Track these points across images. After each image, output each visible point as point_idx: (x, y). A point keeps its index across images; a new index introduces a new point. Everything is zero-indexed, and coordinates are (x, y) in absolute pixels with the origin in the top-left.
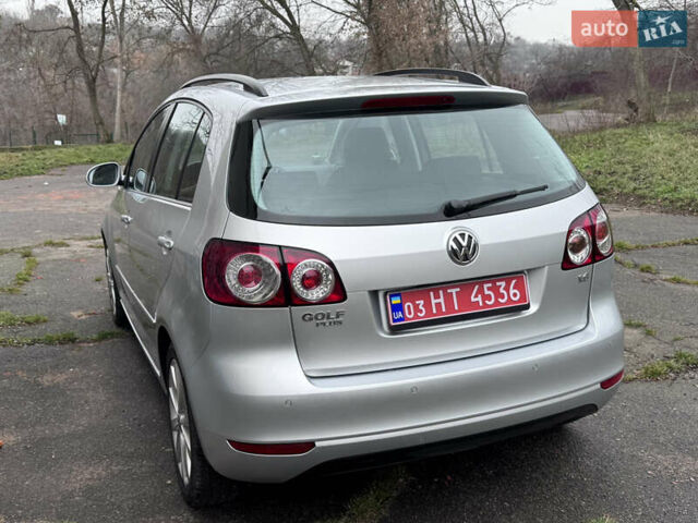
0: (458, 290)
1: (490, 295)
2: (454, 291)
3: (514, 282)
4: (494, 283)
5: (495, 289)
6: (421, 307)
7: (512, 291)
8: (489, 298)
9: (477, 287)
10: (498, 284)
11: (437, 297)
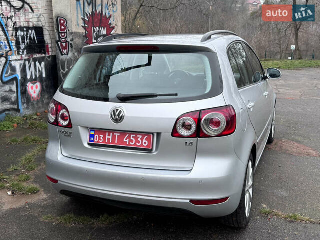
0: (119, 134)
1: (133, 140)
2: (117, 135)
3: (146, 137)
4: (136, 135)
5: (136, 138)
6: (101, 138)
7: (144, 141)
8: (132, 142)
9: (128, 135)
10: (138, 136)
11: (109, 135)
